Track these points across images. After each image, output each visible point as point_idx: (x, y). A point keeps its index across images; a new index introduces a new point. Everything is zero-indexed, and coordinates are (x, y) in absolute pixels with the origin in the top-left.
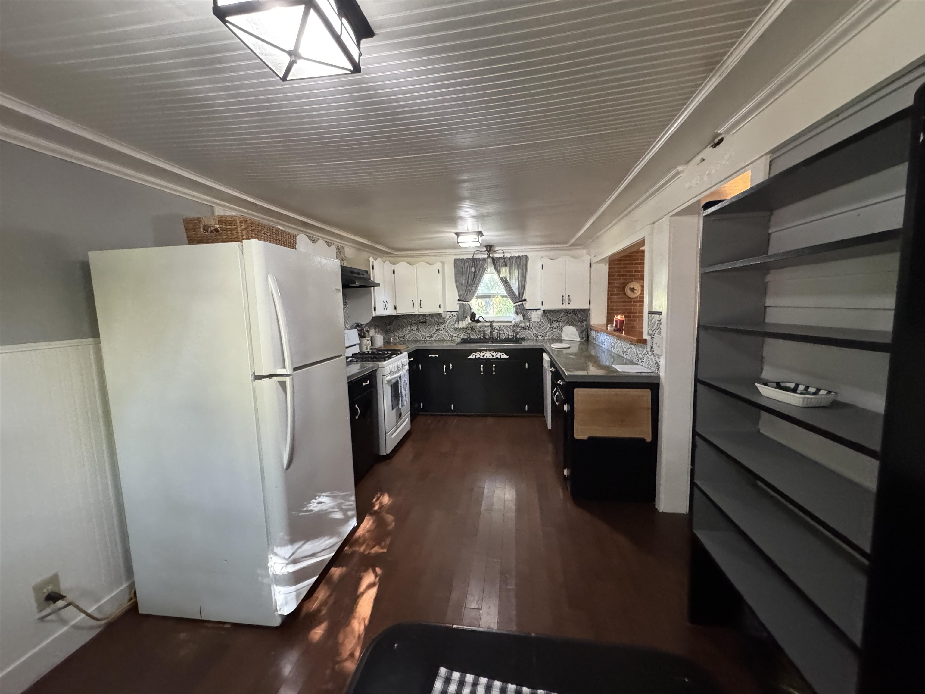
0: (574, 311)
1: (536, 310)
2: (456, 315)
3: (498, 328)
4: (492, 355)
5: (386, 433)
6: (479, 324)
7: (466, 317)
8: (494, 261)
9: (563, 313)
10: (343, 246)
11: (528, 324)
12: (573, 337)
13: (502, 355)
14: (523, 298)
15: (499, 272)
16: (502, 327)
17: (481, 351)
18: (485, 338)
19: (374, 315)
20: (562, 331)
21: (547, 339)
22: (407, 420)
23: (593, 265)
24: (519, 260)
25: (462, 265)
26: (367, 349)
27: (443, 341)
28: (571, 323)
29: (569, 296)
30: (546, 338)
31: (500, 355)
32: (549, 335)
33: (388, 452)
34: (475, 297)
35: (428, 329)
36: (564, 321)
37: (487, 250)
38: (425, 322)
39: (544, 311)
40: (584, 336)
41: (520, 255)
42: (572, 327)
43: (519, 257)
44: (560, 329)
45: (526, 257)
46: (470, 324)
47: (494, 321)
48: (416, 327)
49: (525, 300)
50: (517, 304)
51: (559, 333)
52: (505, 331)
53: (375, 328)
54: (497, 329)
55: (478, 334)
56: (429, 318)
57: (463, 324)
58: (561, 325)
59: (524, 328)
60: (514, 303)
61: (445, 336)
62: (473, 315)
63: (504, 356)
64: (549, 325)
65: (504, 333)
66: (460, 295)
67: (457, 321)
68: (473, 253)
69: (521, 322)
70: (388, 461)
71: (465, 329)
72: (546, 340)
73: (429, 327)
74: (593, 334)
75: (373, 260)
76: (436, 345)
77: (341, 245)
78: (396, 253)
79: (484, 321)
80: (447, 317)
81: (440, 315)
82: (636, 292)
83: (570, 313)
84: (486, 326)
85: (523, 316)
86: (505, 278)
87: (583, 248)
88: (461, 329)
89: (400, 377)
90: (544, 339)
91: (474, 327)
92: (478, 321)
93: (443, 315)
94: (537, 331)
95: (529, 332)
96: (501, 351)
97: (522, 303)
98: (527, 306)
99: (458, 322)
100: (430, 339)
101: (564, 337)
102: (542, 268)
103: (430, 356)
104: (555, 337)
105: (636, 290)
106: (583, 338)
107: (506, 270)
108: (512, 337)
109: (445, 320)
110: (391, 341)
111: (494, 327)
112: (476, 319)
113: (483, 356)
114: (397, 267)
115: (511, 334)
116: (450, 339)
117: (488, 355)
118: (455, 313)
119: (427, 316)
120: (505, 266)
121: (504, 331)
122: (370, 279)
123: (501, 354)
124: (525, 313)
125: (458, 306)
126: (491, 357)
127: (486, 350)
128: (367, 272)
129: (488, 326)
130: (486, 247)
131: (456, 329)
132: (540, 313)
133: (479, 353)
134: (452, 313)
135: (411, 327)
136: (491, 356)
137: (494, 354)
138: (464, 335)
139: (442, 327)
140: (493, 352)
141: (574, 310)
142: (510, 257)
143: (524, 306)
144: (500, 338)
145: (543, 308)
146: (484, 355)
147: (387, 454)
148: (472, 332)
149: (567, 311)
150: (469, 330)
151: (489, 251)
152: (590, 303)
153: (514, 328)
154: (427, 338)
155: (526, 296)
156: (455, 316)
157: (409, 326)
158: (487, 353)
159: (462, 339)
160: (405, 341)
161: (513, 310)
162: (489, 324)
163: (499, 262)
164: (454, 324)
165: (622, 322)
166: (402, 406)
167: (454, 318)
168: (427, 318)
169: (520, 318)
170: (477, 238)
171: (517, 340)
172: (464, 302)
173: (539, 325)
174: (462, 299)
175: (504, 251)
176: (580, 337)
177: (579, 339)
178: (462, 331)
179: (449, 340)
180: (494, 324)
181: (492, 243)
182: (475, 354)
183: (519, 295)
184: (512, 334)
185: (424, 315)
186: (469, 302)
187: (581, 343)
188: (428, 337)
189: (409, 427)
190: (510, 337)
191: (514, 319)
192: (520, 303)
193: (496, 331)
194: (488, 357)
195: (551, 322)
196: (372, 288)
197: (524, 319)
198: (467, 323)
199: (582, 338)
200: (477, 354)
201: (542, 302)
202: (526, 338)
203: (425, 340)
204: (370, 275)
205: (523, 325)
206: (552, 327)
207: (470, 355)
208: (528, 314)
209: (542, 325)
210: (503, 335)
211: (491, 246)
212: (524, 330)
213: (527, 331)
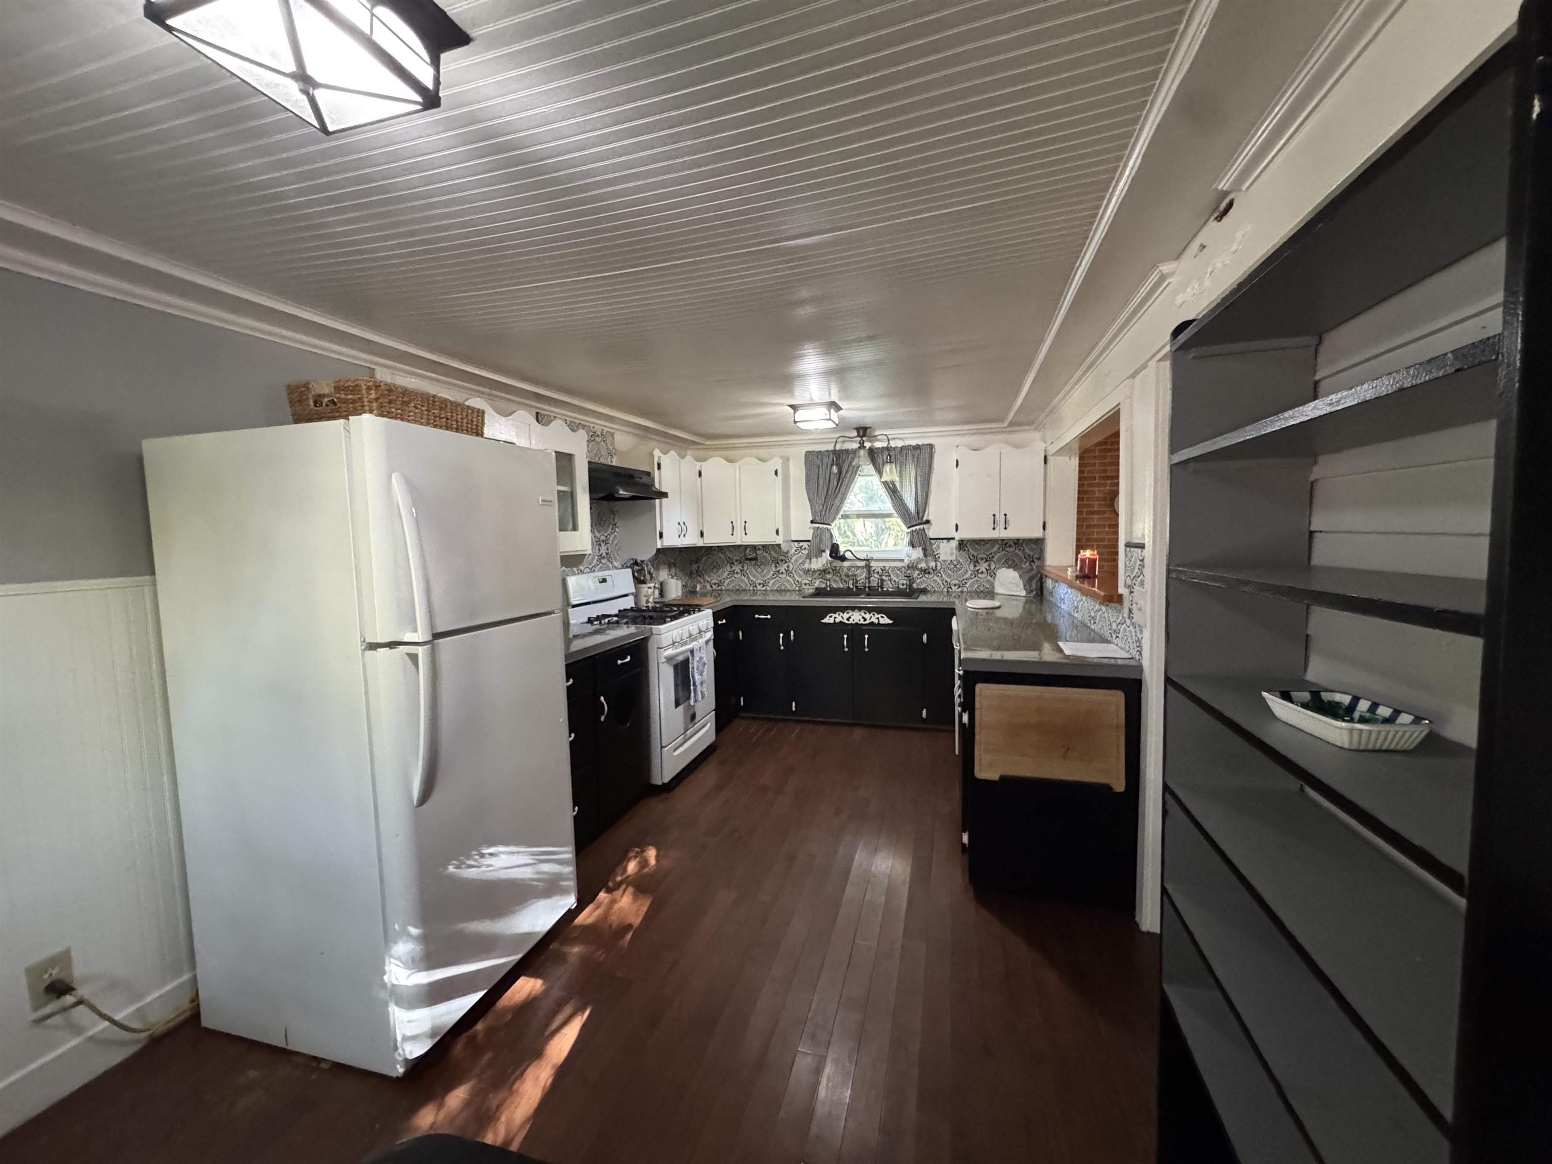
0: (1017, 542)
1: (949, 539)
2: (807, 547)
3: (880, 571)
4: (863, 618)
5: (662, 747)
6: (846, 564)
7: (824, 551)
8: (872, 453)
9: (997, 546)
10: (612, 431)
11: (932, 564)
12: (1014, 589)
13: (880, 619)
14: (925, 519)
15: (880, 473)
16: (887, 568)
17: (843, 609)
18: (857, 587)
19: (659, 546)
20: (994, 578)
21: (968, 592)
22: (709, 725)
23: (1050, 459)
24: (918, 451)
25: (819, 462)
26: (647, 602)
27: (787, 591)
28: (1011, 564)
29: (1005, 515)
30: (965, 589)
31: (878, 618)
32: (972, 585)
33: (666, 780)
34: (839, 516)
35: (759, 570)
36: (999, 560)
37: (858, 436)
38: (755, 559)
39: (959, 541)
40: (1034, 586)
41: (920, 444)
42: (1011, 570)
43: (917, 447)
44: (992, 574)
45: (931, 446)
46: (831, 563)
47: (872, 559)
48: (740, 567)
49: (928, 522)
50: (914, 528)
51: (988, 581)
52: (892, 576)
53: (670, 567)
54: (878, 573)
55: (845, 581)
56: (761, 552)
57: (819, 563)
58: (992, 568)
59: (925, 571)
60: (909, 528)
61: (788, 582)
62: (835, 549)
63: (885, 620)
64: (972, 567)
65: (890, 580)
66: (814, 513)
67: (809, 557)
68: (835, 440)
69: (920, 560)
70: (664, 795)
71: (824, 572)
72: (965, 594)
73: (762, 567)
74: (1049, 583)
75: (661, 454)
76: (773, 599)
77: (609, 430)
78: (708, 443)
79: (854, 558)
80: (792, 551)
81: (779, 545)
83: (1010, 546)
84: (859, 567)
85: (925, 550)
86: (893, 483)
87: (1035, 430)
88: (815, 572)
89: (692, 652)
90: (962, 592)
91: (838, 568)
92: (843, 559)
93: (784, 548)
94: (949, 576)
95: (935, 578)
96: (879, 610)
97: (921, 527)
98: (932, 532)
99: (810, 559)
100: (764, 588)
101: (998, 589)
102: (957, 465)
103: (757, 616)
104: (982, 589)
106: (1031, 591)
107: (891, 470)
108: (905, 587)
109: (789, 555)
110: (698, 589)
111: (873, 569)
112: (841, 554)
113: (848, 619)
114: (706, 467)
115: (903, 582)
116: (797, 589)
117: (856, 617)
118: (805, 545)
119: (759, 549)
120: (891, 462)
121: (890, 576)
122: (653, 485)
123: (879, 616)
124: (928, 544)
125: (811, 531)
126: (862, 622)
127: (853, 609)
128: (648, 474)
129: (863, 567)
130: (853, 429)
131: (807, 572)
132: (954, 544)
133: (841, 614)
134: (802, 544)
135: (731, 567)
136: (862, 620)
137: (867, 616)
138: (821, 581)
139: (783, 568)
140: (865, 613)
141: (1018, 540)
142: (902, 448)
143: (926, 531)
144: (882, 588)
145: (958, 536)
146: (850, 617)
147: (664, 784)
148: (834, 577)
149: (1005, 542)
150: (829, 573)
151: (862, 437)
152: (1044, 528)
153: (909, 571)
154: (758, 586)
155: (931, 513)
156: (805, 549)
157: (729, 565)
158: (853, 613)
159: (817, 589)
160: (721, 590)
161: (907, 540)
162: (863, 564)
163: (882, 456)
164: (803, 563)
165: (1093, 561)
166: (696, 701)
167: (804, 552)
168: (758, 552)
169: (917, 553)
170: (828, 413)
171: (911, 592)
172: (821, 526)
173: (952, 566)
174: (818, 519)
175: (890, 437)
176: (1026, 589)
177: (1024, 593)
178: (817, 574)
179: (795, 591)
180: (873, 564)
181: (867, 422)
182: (834, 615)
183: (918, 513)
184: (905, 582)
185: (754, 548)
186: (830, 525)
187: (1028, 601)
188: (760, 584)
189: (712, 738)
190: (901, 587)
191: (908, 556)
192: (918, 527)
193: (876, 575)
194: (857, 621)
195: (977, 562)
196: (657, 501)
197: (925, 555)
198: (824, 562)
199: (1029, 592)
200: (837, 615)
201: (957, 526)
202: (929, 589)
203: (754, 590)
204: (653, 479)
205: (923, 565)
206: (978, 571)
207: (825, 617)
208: (934, 546)
209: (958, 566)
210: (889, 582)
211: (865, 429)
212: (927, 576)
213: (931, 576)
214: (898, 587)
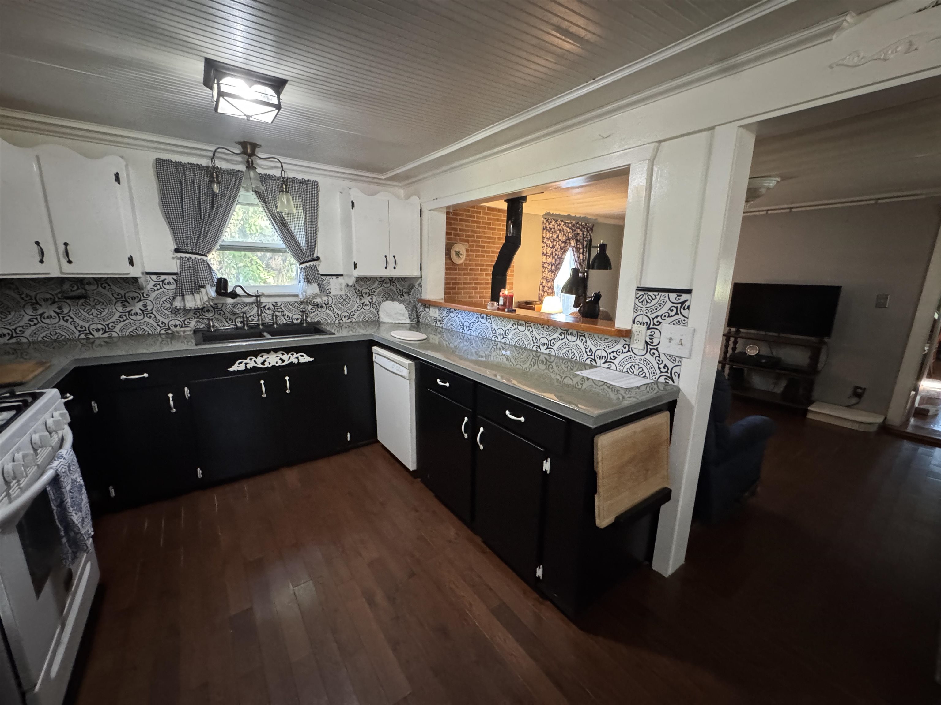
1: (337, 276)
2: (172, 281)
3: (272, 307)
4: (281, 359)
6: (232, 301)
7: (203, 287)
9: (377, 282)
11: (325, 298)
12: (401, 318)
13: (300, 358)
14: (315, 256)
15: (267, 204)
16: (279, 304)
17: (256, 353)
18: (247, 325)
20: (379, 310)
21: (356, 322)
23: (426, 213)
24: (306, 187)
25: (178, 175)
27: (144, 337)
28: (393, 297)
29: (394, 256)
30: (354, 320)
31: (297, 358)
32: (359, 316)
34: (218, 246)
35: (94, 311)
36: (379, 294)
37: (245, 153)
38: (83, 296)
39: (357, 278)
40: (415, 315)
41: (306, 179)
42: (396, 303)
43: (304, 182)
44: (376, 307)
45: (314, 183)
46: (213, 300)
47: (263, 295)
48: (53, 308)
49: (318, 259)
50: (306, 265)
51: (371, 312)
52: (286, 312)
54: (270, 308)
55: (231, 321)
56: (93, 287)
57: (194, 301)
58: (374, 301)
59: (318, 306)
60: (301, 263)
61: (148, 325)
62: (220, 283)
63: (305, 359)
64: (358, 301)
65: (283, 316)
66: (178, 240)
67: (179, 293)
69: (315, 296)
71: (199, 311)
72: (354, 324)
73: (98, 307)
79: (245, 294)
80: (150, 286)
81: (135, 279)
82: (461, 256)
83: (386, 283)
84: (246, 304)
85: (319, 285)
86: (282, 216)
88: (190, 310)
89: (56, 481)
90: (351, 322)
91: (220, 306)
92: (234, 295)
93: (142, 281)
94: (340, 309)
95: (328, 311)
96: (298, 350)
97: (313, 263)
98: (323, 269)
99: (183, 296)
100: (106, 336)
101: (384, 318)
102: (352, 206)
103: (124, 377)
104: (367, 319)
105: (461, 254)
106: (414, 319)
107: (288, 200)
108: (299, 321)
109: (146, 291)
111: (263, 305)
112: (230, 290)
113: (263, 363)
115: (296, 317)
116: (163, 332)
117: (273, 360)
118: (169, 278)
119: (89, 283)
120: (287, 192)
121: (283, 311)
123: (298, 355)
124: (320, 280)
125: (177, 262)
126: (280, 363)
127: (268, 351)
129: (251, 304)
130: (243, 144)
131: (175, 311)
133: (254, 358)
134: (163, 277)
135: (36, 308)
137: (285, 357)
138: (197, 322)
139: (137, 307)
140: (283, 354)
141: (392, 278)
143: (318, 268)
144: (276, 324)
145: (357, 273)
146: (265, 361)
148: (217, 317)
149: (383, 279)
150: (210, 311)
151: (249, 155)
152: (421, 269)
153: (302, 306)
154: (93, 333)
155: (320, 251)
156: (169, 283)
157: (28, 307)
158: (268, 356)
159: (197, 333)
161: (300, 275)
162: (253, 300)
164: (170, 300)
167: (169, 287)
168: (87, 287)
169: (312, 289)
171: (307, 326)
172: (193, 256)
173: (342, 300)
174: (185, 248)
175: (284, 165)
176: (410, 318)
177: (408, 321)
178: (191, 314)
179: (160, 334)
180: (263, 300)
182: (244, 361)
183: (309, 250)
184: (299, 317)
185: (79, 281)
186: (206, 256)
187: (411, 327)
188: (97, 330)
190: (295, 321)
191: (302, 291)
192: (310, 264)
193: (268, 311)
194: (273, 363)
195: (361, 296)
197: (319, 291)
198: (205, 298)
199: (412, 320)
200: (248, 360)
201: (355, 264)
202: (322, 322)
205: (318, 300)
206: (363, 303)
207: (233, 364)
208: (325, 282)
209: (347, 300)
210: (283, 318)
211: (254, 146)
212: (319, 310)
213: (323, 310)
214: (293, 322)
